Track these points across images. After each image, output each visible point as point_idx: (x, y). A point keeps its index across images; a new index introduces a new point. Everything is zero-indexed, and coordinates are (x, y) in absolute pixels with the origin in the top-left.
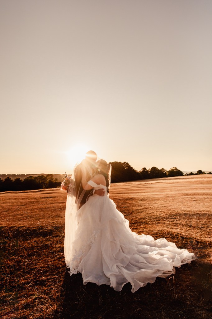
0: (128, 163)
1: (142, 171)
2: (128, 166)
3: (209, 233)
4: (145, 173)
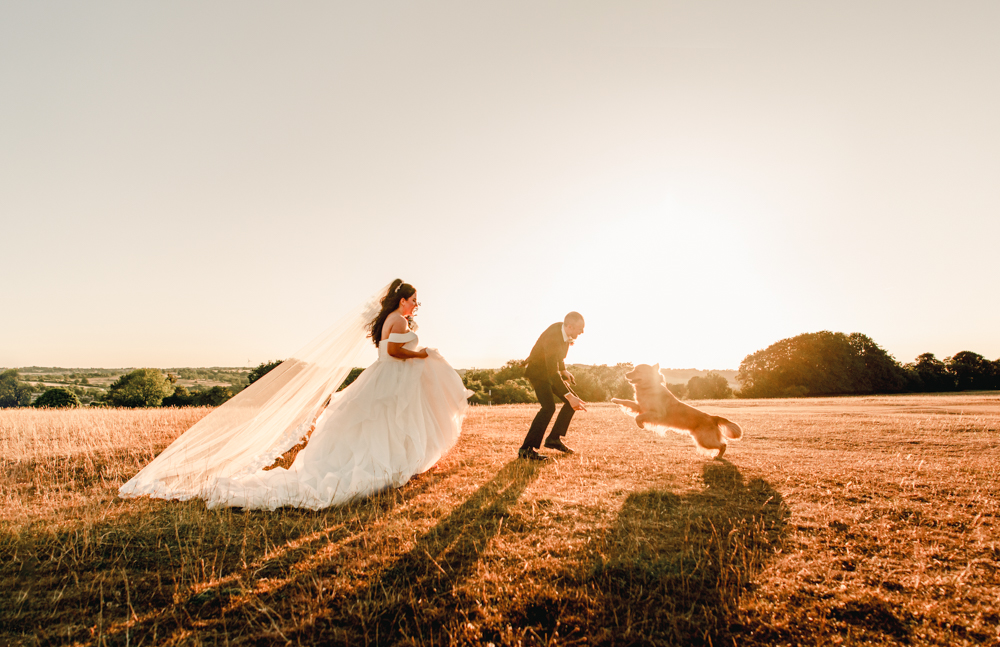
0: (868, 336)
1: (918, 366)
2: (867, 347)
3: (998, 560)
4: (931, 372)
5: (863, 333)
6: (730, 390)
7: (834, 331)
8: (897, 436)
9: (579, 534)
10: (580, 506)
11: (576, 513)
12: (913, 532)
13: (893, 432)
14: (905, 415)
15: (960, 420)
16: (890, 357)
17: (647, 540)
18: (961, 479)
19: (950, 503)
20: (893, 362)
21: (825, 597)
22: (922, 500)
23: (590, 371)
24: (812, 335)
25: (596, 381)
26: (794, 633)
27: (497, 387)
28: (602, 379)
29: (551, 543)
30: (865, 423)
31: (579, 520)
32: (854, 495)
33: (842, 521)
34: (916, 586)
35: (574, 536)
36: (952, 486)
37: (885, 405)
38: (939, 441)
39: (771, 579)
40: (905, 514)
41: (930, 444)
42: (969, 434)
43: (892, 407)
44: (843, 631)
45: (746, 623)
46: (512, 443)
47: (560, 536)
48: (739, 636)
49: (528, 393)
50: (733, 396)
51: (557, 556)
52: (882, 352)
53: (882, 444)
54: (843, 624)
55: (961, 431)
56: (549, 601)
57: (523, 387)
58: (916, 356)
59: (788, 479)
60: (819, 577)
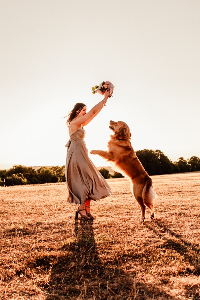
1: (178, 162)
2: (161, 155)
4: (182, 165)
5: (160, 150)
6: (110, 175)
7: (149, 149)
8: (174, 189)
9: (55, 233)
10: (54, 223)
11: (53, 225)
12: (184, 219)
13: (172, 188)
14: (175, 181)
15: (194, 182)
16: (168, 159)
17: (85, 231)
18: (197, 202)
19: (195, 209)
20: (170, 161)
21: (156, 242)
22: (185, 209)
23: (51, 169)
24: (141, 151)
25: (54, 173)
26: (146, 254)
27: (8, 178)
28: (57, 172)
29: (43, 237)
30: (162, 185)
31: (55, 228)
32: (162, 210)
33: (159, 218)
34: (187, 235)
35: (54, 233)
36: (194, 204)
37: (167, 178)
38: (188, 190)
39: (135, 239)
40: (180, 214)
41: (185, 191)
42: (197, 187)
43: (170, 179)
44: (164, 251)
45: (129, 254)
46: (19, 203)
47: (47, 234)
48: (126, 258)
49: (22, 180)
50: (111, 177)
51: (46, 241)
52: (166, 157)
53: (169, 193)
54: (164, 249)
55: (195, 186)
56: (46, 257)
57: (20, 177)
58: (178, 159)
59: (138, 207)
60: (153, 236)
